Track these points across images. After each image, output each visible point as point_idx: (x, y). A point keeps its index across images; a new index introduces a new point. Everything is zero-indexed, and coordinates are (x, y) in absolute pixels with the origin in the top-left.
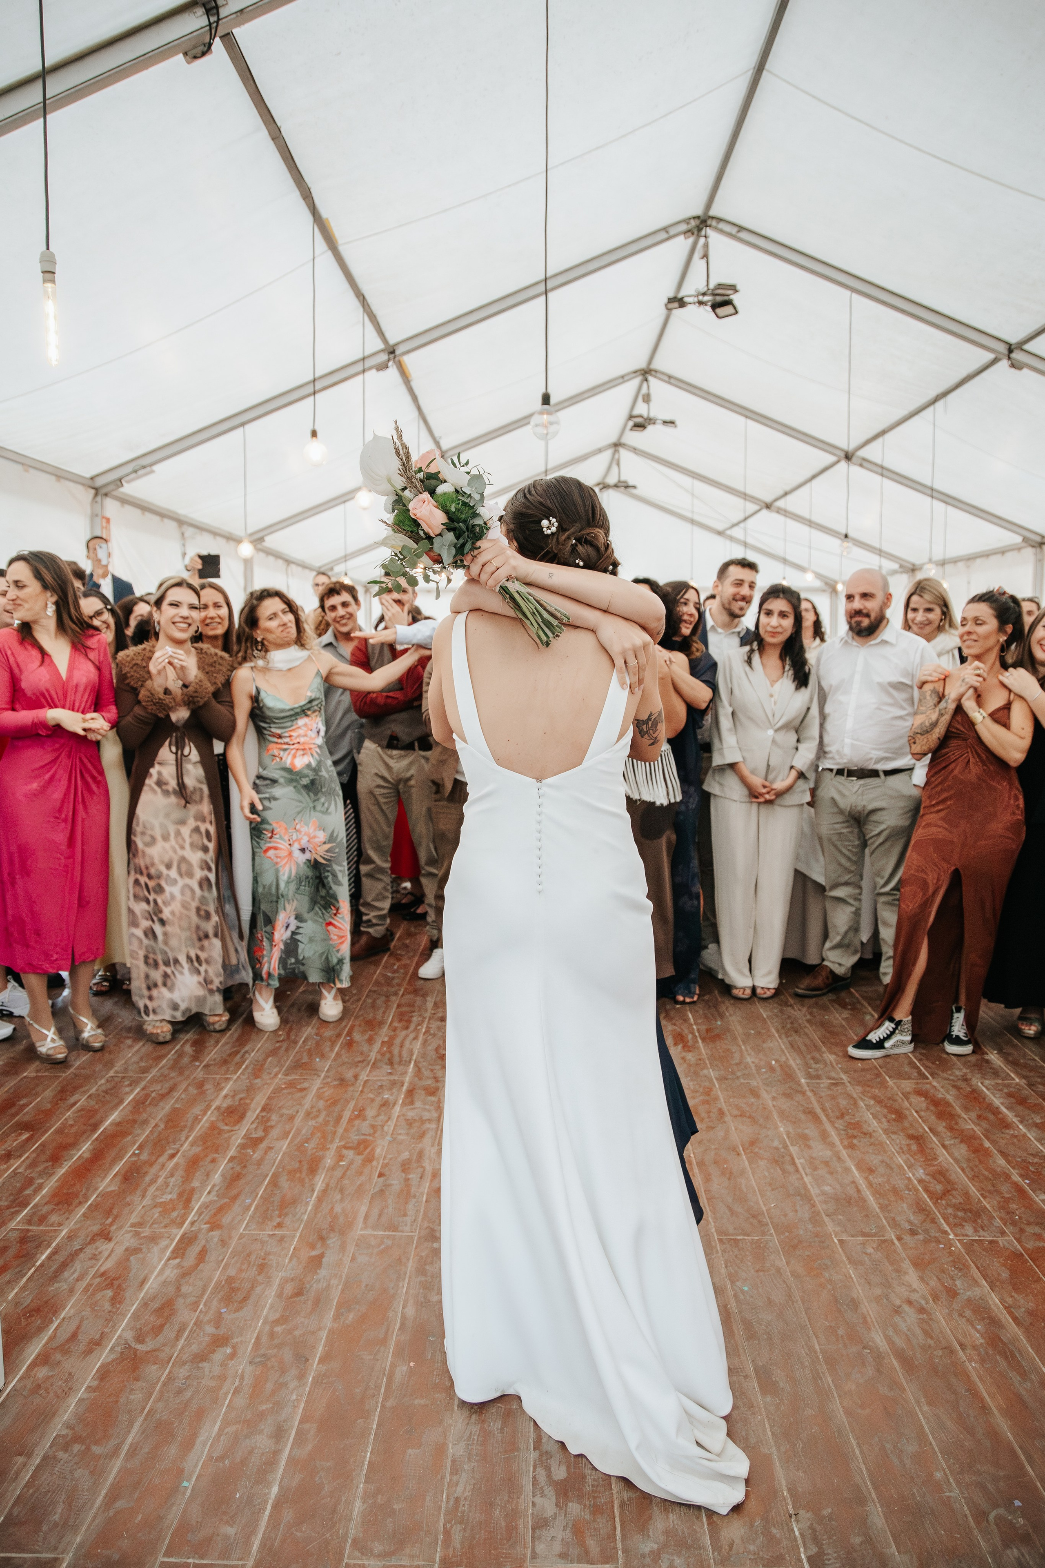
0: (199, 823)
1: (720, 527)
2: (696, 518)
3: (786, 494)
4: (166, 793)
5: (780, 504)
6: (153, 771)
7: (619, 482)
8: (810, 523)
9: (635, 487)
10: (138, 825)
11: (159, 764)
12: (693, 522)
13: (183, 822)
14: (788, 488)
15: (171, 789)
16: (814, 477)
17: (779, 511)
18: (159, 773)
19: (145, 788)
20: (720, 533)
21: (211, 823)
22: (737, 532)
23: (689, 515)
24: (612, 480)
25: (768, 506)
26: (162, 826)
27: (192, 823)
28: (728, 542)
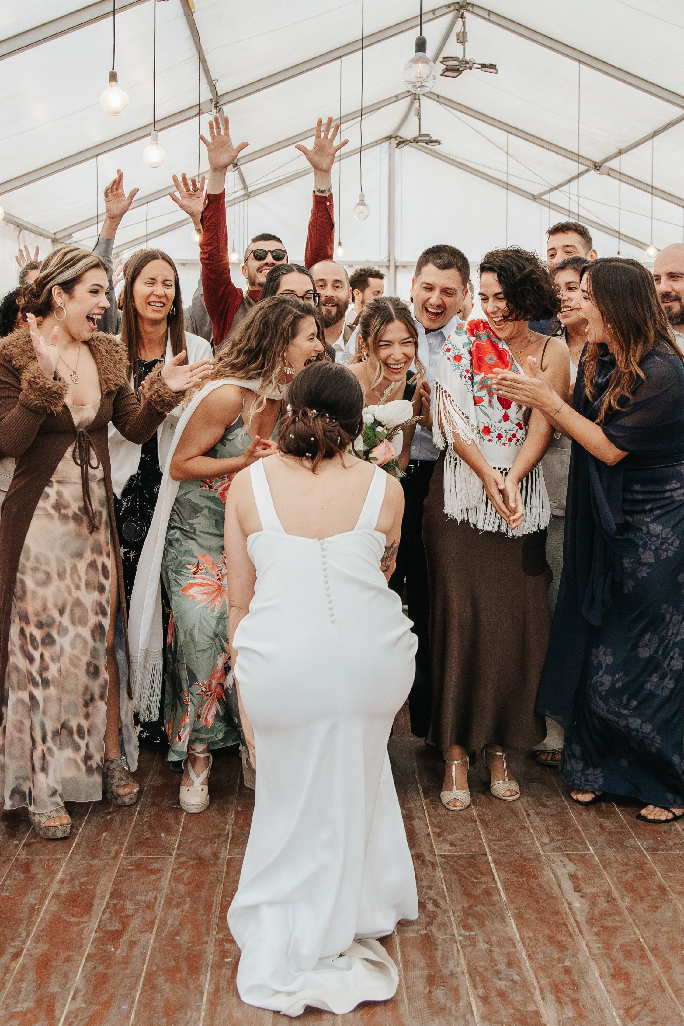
0: (95, 556)
1: (536, 191)
2: (512, 181)
3: (620, 153)
4: (64, 518)
5: (614, 164)
6: (51, 491)
7: (420, 135)
8: (652, 190)
9: (438, 142)
10: (28, 559)
11: (58, 482)
12: (507, 186)
13: (79, 555)
14: (623, 146)
15: (70, 514)
16: (656, 134)
17: (610, 173)
18: (59, 494)
19: (37, 512)
20: (534, 198)
21: (108, 555)
22: (555, 197)
23: (503, 177)
24: (409, 132)
25: (597, 167)
26: (59, 560)
27: (89, 556)
28: (545, 210)
